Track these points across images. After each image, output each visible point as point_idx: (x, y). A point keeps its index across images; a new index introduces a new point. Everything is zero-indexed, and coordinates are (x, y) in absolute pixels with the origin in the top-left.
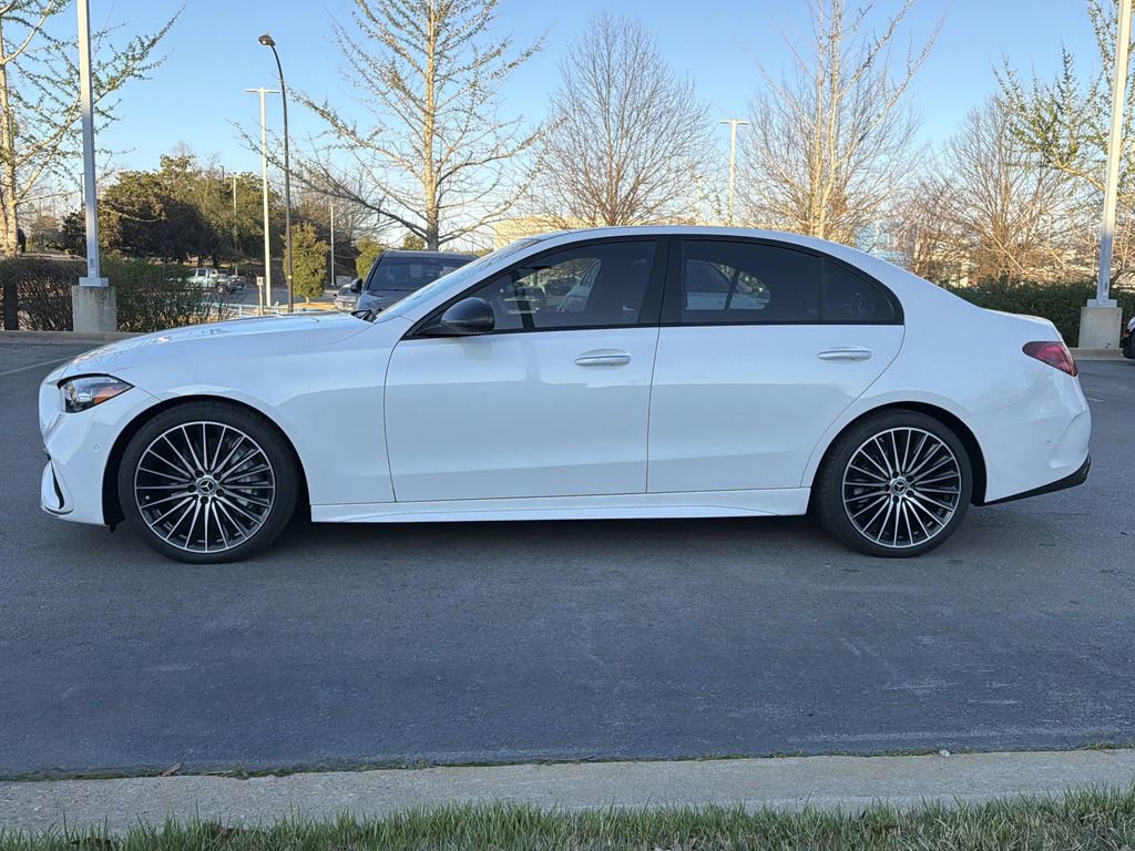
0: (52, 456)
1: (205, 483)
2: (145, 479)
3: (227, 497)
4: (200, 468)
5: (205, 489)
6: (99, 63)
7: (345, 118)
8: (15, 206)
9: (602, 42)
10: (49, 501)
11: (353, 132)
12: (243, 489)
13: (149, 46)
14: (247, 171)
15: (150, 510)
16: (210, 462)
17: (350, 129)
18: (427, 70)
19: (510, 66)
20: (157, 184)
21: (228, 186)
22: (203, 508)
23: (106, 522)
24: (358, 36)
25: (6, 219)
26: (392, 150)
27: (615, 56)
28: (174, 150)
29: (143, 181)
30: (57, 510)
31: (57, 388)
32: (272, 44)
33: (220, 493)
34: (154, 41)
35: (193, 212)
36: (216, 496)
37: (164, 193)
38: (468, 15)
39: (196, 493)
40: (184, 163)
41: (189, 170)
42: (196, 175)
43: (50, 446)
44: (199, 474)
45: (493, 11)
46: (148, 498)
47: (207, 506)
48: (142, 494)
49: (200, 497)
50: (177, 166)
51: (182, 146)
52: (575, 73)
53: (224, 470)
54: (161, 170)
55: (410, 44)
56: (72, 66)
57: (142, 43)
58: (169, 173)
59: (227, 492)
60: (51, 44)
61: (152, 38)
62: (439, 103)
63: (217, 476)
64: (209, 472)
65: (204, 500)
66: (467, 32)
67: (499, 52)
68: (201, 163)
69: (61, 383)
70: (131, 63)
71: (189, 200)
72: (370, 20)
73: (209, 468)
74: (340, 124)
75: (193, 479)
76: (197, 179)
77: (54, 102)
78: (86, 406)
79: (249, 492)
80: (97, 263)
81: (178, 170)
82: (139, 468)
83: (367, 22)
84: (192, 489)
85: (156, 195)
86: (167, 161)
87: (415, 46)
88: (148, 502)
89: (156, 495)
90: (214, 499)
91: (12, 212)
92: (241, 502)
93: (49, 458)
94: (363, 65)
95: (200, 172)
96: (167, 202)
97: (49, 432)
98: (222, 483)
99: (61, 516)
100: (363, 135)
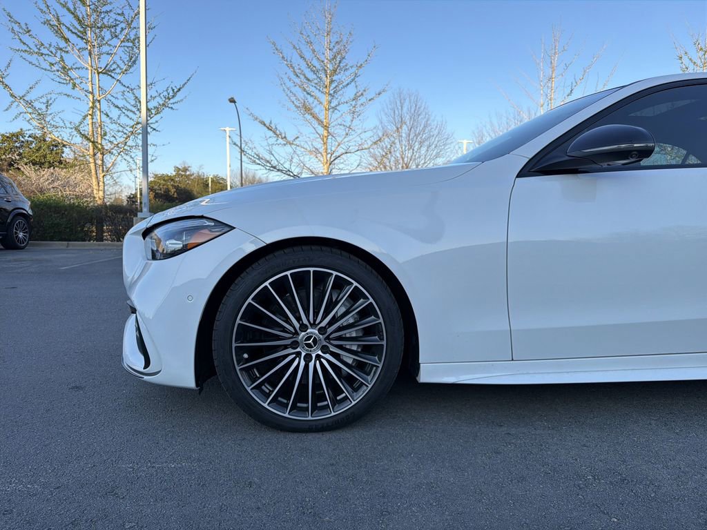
0: (138, 307)
1: (309, 338)
2: (244, 334)
3: (333, 354)
4: (305, 321)
5: (309, 346)
6: (151, 96)
7: (281, 128)
8: (103, 177)
9: (398, 102)
10: (133, 359)
11: (285, 137)
12: (348, 345)
13: (177, 91)
14: (216, 174)
15: (247, 370)
16: (316, 314)
17: (283, 136)
18: (325, 103)
19: (370, 100)
20: (172, 180)
21: (206, 181)
22: (307, 367)
23: (197, 384)
24: (289, 84)
25: (99, 183)
26: (306, 146)
27: (405, 109)
28: (180, 164)
29: (166, 178)
30: (141, 369)
31: (142, 238)
32: (234, 102)
33: (325, 349)
34: (179, 89)
35: (190, 193)
36: (320, 353)
37: (176, 185)
38: (348, 73)
39: (298, 350)
40: (185, 170)
41: (188, 173)
42: (191, 176)
43: (136, 298)
44: (304, 328)
45: (360, 72)
46: (246, 356)
47: (311, 365)
48: (240, 350)
49: (303, 354)
50: (182, 171)
51: (184, 163)
52: (385, 119)
53: (330, 324)
54: (174, 173)
55: (317, 89)
56: (136, 97)
57: (173, 90)
58: (178, 175)
59: (333, 349)
60: (125, 89)
61: (178, 87)
62: (332, 120)
63: (322, 331)
64: (313, 325)
65: (308, 358)
66: (347, 83)
67: (362, 94)
68: (194, 170)
69: (147, 233)
70: (167, 100)
71: (188, 188)
72: (295, 77)
73: (315, 321)
74: (278, 133)
75: (296, 333)
76: (192, 178)
77: (126, 117)
78: (174, 253)
79: (354, 348)
80: (148, 204)
81: (183, 173)
82: (238, 321)
83: (293, 77)
84: (295, 344)
85: (172, 185)
86: (177, 169)
87: (319, 90)
88: (247, 361)
89: (255, 353)
90: (318, 357)
91: (102, 180)
92: (345, 359)
93: (134, 311)
94: (293, 99)
95: (193, 174)
96: (177, 188)
97: (134, 283)
98: (328, 338)
99: (146, 378)
100: (290, 138)
